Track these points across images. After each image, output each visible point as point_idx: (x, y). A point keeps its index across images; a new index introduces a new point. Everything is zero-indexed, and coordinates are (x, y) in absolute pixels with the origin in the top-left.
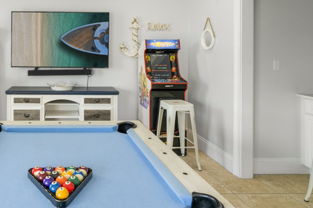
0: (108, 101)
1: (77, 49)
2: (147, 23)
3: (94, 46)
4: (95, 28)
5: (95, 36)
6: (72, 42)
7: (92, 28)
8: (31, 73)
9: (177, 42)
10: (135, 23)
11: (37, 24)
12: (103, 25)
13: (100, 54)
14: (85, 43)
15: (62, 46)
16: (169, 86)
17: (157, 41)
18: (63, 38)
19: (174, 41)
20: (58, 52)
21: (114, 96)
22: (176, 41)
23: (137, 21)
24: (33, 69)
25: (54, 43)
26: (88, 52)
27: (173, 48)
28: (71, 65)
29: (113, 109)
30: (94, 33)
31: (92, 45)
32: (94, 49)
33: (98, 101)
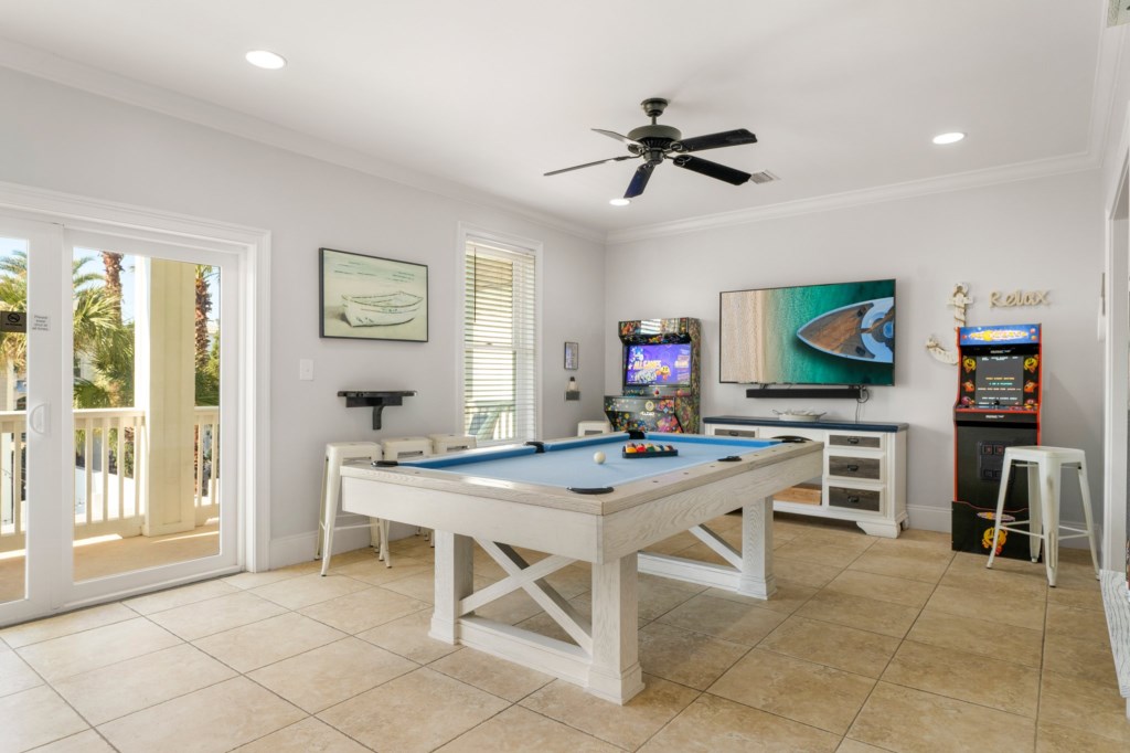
0: (875, 443)
1: (828, 351)
2: (991, 293)
3: (860, 346)
4: (861, 312)
5: (863, 327)
6: (818, 340)
7: (857, 311)
8: (751, 394)
9: (1033, 330)
10: (960, 296)
11: (755, 311)
12: (881, 305)
13: (875, 360)
14: (842, 340)
15: (800, 346)
16: (995, 417)
17: (984, 329)
18: (802, 333)
19: (1028, 327)
20: (792, 357)
21: (889, 434)
22: (1033, 326)
23: (965, 291)
24: (757, 387)
25: (785, 342)
26: (849, 357)
27: (1023, 342)
28: (818, 381)
29: (885, 458)
30: (860, 322)
31: (856, 345)
32: (861, 350)
33: (855, 442)
